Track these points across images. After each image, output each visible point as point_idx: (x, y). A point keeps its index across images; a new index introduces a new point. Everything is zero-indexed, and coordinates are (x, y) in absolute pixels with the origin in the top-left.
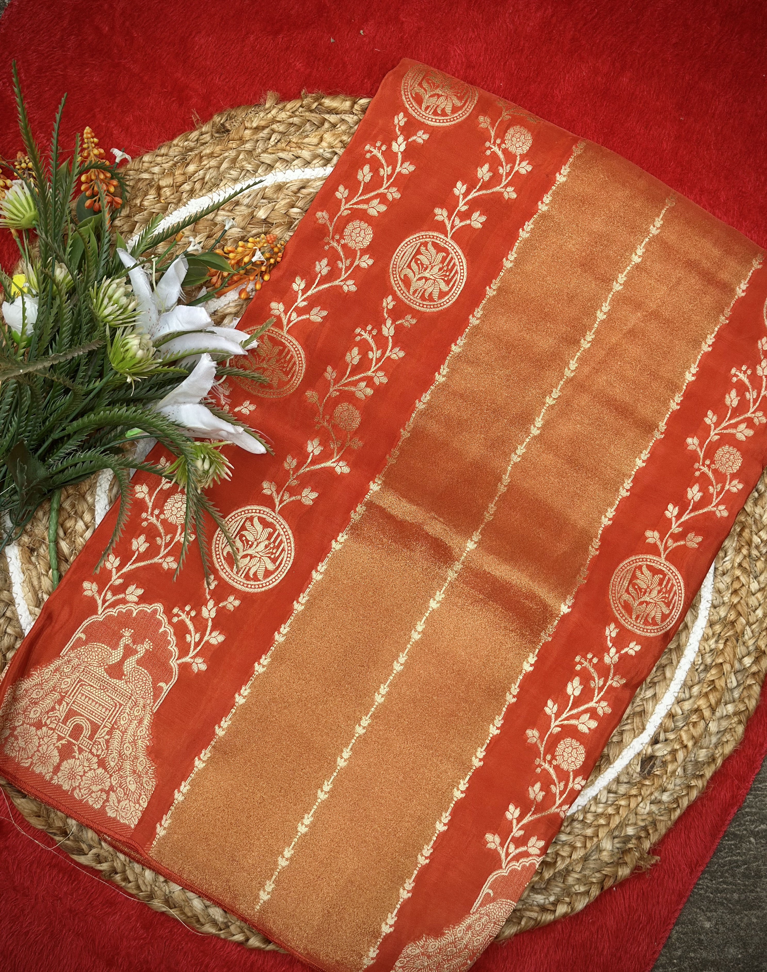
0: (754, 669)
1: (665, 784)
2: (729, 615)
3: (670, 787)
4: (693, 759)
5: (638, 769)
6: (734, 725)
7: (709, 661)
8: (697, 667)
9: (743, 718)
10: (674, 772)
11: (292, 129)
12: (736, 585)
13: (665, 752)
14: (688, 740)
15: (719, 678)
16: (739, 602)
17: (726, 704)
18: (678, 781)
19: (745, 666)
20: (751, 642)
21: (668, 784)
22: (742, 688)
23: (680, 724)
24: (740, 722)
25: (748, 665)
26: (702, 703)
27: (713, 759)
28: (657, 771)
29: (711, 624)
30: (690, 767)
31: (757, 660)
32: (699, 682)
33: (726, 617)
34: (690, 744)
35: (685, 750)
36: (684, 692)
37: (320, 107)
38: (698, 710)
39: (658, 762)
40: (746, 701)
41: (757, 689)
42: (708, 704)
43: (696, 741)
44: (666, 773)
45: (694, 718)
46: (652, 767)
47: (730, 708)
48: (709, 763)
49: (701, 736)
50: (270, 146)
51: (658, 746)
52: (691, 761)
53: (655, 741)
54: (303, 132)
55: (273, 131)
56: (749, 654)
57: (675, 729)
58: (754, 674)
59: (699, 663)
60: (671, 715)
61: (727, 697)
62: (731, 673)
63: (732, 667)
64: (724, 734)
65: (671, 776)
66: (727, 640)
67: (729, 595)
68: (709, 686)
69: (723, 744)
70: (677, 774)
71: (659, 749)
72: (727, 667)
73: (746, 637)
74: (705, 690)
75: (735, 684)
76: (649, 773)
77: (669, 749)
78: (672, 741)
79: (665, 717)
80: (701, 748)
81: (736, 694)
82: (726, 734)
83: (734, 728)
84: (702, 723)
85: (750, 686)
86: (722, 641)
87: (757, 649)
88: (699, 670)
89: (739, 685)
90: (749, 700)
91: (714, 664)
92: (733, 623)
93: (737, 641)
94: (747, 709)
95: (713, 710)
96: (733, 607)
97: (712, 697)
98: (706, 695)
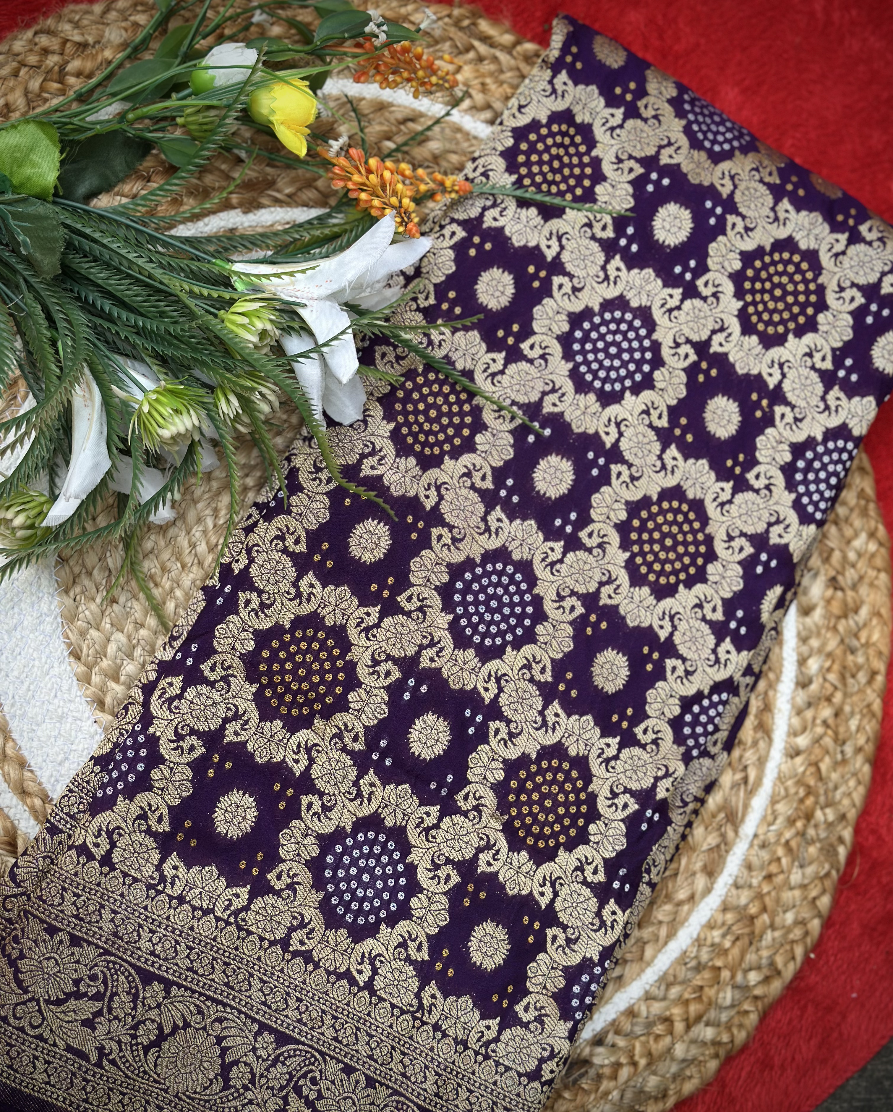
0: (759, 991)
1: (590, 1106)
2: (751, 906)
4: (638, 1085)
6: (707, 1058)
7: (704, 957)
8: (686, 960)
9: (722, 1052)
10: (608, 1093)
12: (774, 868)
13: (606, 1062)
14: (641, 1056)
15: (711, 986)
16: (769, 893)
17: (708, 1024)
18: (608, 1108)
19: (748, 982)
20: (765, 953)
21: (594, 1106)
22: (736, 1009)
23: (638, 1030)
24: (716, 1056)
25: (752, 983)
26: (676, 1012)
27: (664, 1095)
28: (585, 1084)
29: (725, 908)
30: (629, 1095)
31: (767, 980)
32: (682, 982)
33: (746, 906)
34: (643, 1062)
35: (632, 1069)
36: (659, 988)
38: (667, 1020)
39: (592, 1072)
40: (735, 1031)
41: (753, 1018)
42: (684, 1017)
43: (651, 1060)
44: (596, 1091)
45: (660, 1029)
46: (582, 1076)
47: (710, 1033)
48: (656, 1099)
49: (659, 1057)
51: (599, 1049)
52: (634, 1087)
53: (598, 1041)
56: (758, 968)
57: (629, 1035)
58: (756, 998)
59: (692, 955)
60: (631, 1013)
61: (712, 1014)
62: (727, 984)
63: (733, 976)
64: (688, 1066)
65: (601, 1098)
66: (737, 939)
67: (760, 878)
68: (694, 992)
69: (684, 1079)
70: (610, 1097)
71: (598, 1055)
72: (725, 974)
73: (763, 943)
74: (687, 996)
75: (728, 1002)
77: (613, 1059)
78: (620, 1049)
79: (623, 1013)
80: (654, 1073)
81: (724, 1017)
82: (692, 1066)
83: (705, 1062)
84: (668, 1039)
85: (746, 1012)
86: (729, 938)
87: (772, 964)
88: (688, 965)
89: (732, 1006)
90: (739, 1031)
91: (710, 964)
92: (752, 919)
93: (751, 943)
94: (732, 1041)
95: (688, 1027)
96: (760, 896)
97: (694, 1008)
98: (686, 1003)
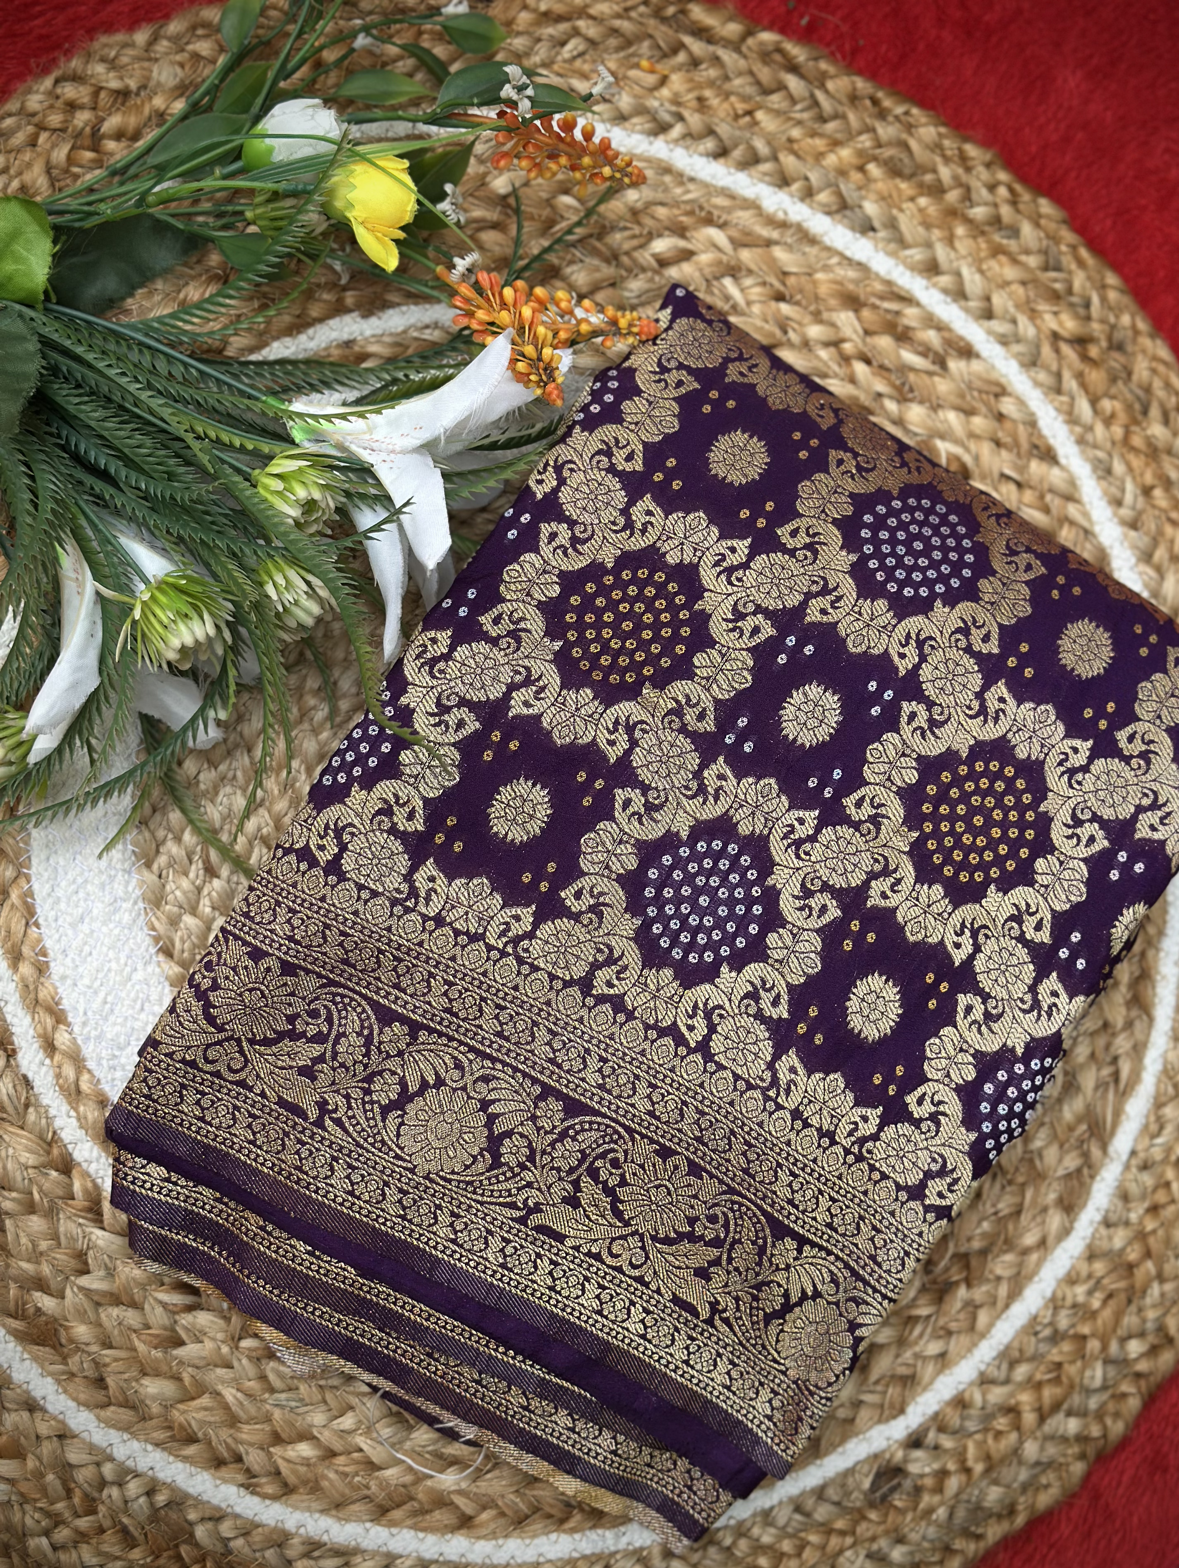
0: (1142, 1366)
1: (906, 1530)
2: (1129, 1250)
3: (914, 1537)
4: (974, 1499)
5: (867, 1484)
6: (1070, 1459)
7: (1063, 1322)
8: (1038, 1328)
9: (1091, 1451)
10: (930, 1511)
11: (613, 42)
12: (1161, 1197)
13: (927, 1470)
14: (977, 1460)
15: (1072, 1362)
16: (1154, 1232)
17: (1069, 1414)
18: (932, 1532)
19: (1127, 1354)
20: (1151, 1314)
21: (912, 1530)
22: (1110, 1392)
23: (972, 1426)
24: (1082, 1456)
25: (1133, 1356)
26: (1025, 1398)
27: (1011, 1511)
28: (898, 1501)
29: (1091, 1255)
30: (961, 1514)
31: (1153, 1351)
32: (1032, 1359)
33: (1123, 1250)
34: (979, 1468)
35: (964, 1478)
36: (999, 1367)
37: (681, 16)
38: (1012, 1411)
39: (908, 1484)
40: (1109, 1421)
41: (1134, 1404)
42: (1037, 1405)
43: (991, 1465)
44: (915, 1509)
45: (1001, 1423)
46: (893, 1490)
47: (1073, 1426)
48: (1000, 1517)
49: (1002, 1461)
50: (559, 58)
51: (918, 1454)
52: (968, 1501)
53: (915, 1442)
54: (633, 55)
55: (576, 32)
56: (1142, 1335)
57: (958, 1432)
58: (1138, 1375)
59: (1046, 1321)
60: (960, 1402)
61: (1076, 1399)
62: (1097, 1359)
63: (1105, 1347)
64: (1044, 1471)
65: (922, 1518)
66: (1110, 1296)
67: (1141, 1211)
68: (1050, 1372)
69: (1037, 1489)
70: (934, 1517)
71: (917, 1460)
72: (1094, 1345)
73: (1148, 1301)
74: (1038, 1377)
75: (1098, 1382)
76: (884, 1498)
77: (936, 1466)
78: (946, 1451)
79: (949, 1403)
80: (996, 1482)
81: (1093, 1403)
82: (1049, 1471)
83: (1068, 1465)
84: (1013, 1437)
85: (1124, 1396)
86: (1099, 1296)
87: (1161, 1329)
88: (1041, 1335)
89: (1104, 1388)
90: (1114, 1421)
91: (1072, 1332)
92: (1131, 1267)
93: (1129, 1301)
94: (1105, 1436)
95: (1042, 1418)
96: (1142, 1236)
97: (1049, 1394)
98: (1038, 1386)
